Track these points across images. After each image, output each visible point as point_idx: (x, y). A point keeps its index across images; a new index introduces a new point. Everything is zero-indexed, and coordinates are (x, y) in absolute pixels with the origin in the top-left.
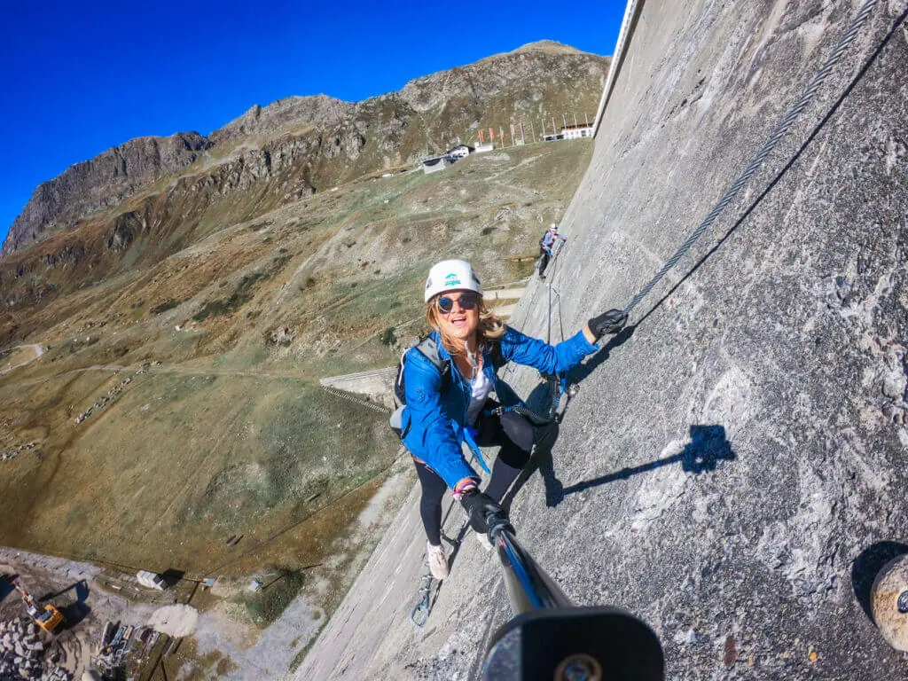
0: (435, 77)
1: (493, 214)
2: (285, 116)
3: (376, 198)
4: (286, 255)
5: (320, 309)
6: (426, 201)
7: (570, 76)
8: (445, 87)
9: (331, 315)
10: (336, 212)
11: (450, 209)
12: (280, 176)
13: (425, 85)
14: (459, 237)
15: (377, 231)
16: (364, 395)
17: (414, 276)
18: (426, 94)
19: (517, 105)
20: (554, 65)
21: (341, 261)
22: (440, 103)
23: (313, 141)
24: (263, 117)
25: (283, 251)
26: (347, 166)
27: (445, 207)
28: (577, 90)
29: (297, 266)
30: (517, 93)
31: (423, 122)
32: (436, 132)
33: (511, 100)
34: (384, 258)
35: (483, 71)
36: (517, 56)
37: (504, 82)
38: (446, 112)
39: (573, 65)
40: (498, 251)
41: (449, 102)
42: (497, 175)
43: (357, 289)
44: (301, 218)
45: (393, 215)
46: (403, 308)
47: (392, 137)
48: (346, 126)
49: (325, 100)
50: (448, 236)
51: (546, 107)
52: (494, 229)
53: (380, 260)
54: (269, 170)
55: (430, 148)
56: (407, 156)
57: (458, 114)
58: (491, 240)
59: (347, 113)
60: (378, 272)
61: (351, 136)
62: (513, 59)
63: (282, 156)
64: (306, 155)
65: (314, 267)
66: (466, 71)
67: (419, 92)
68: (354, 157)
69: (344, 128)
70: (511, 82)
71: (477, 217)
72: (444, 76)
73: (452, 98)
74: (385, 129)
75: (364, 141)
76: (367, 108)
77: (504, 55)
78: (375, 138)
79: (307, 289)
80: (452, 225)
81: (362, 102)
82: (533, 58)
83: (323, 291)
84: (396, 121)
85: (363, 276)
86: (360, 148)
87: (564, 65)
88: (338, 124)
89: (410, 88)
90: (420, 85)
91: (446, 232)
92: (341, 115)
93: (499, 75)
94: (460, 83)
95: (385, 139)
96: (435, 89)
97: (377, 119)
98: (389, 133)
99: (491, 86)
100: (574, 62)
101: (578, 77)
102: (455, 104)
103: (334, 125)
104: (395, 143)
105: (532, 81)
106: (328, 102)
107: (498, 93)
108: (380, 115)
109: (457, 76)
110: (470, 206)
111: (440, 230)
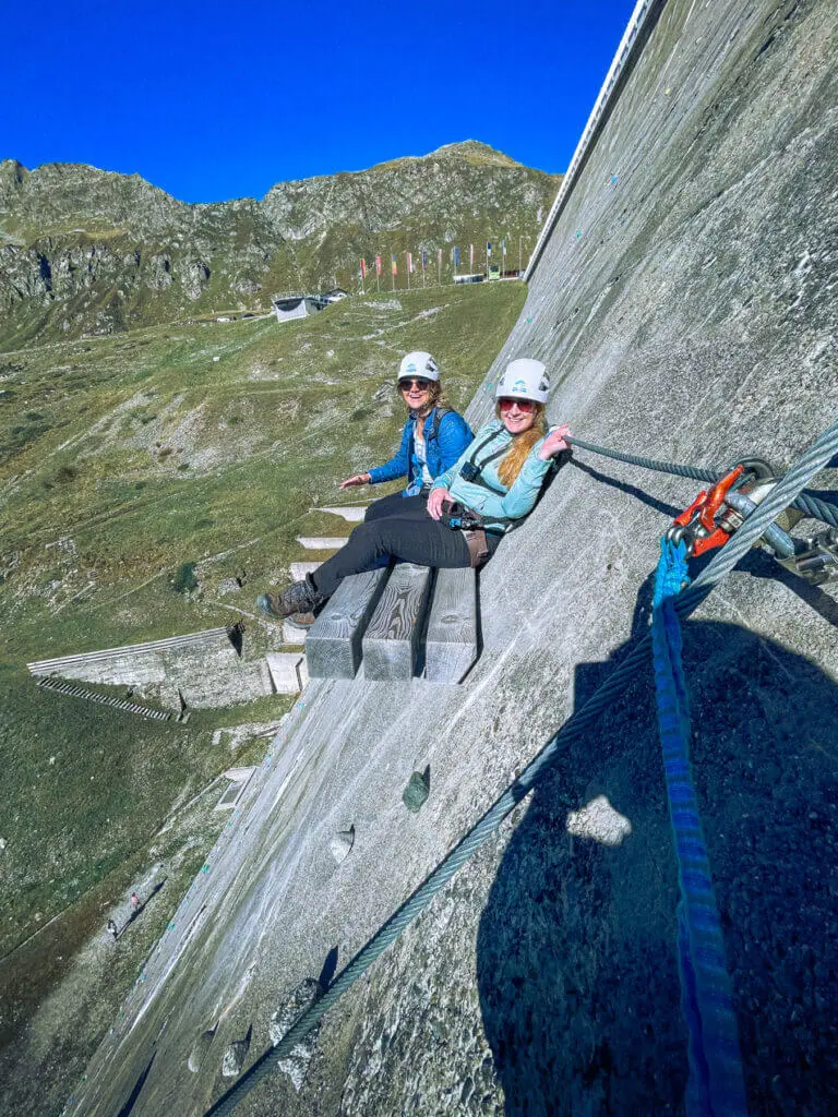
0: (313, 186)
1: (370, 392)
2: (74, 198)
3: (203, 352)
4: (38, 424)
5: (71, 523)
6: (274, 363)
7: (497, 205)
8: (326, 205)
9: (85, 537)
10: (136, 366)
11: (309, 379)
12: (70, 302)
13: (299, 196)
14: (317, 422)
15: (191, 402)
16: (124, 686)
17: (243, 477)
18: (299, 212)
19: (422, 248)
20: (479, 185)
21: (127, 445)
22: (317, 232)
23: (125, 255)
24: (29, 188)
25: (33, 417)
26: (183, 309)
27: (301, 376)
28: (504, 229)
29: (53, 444)
30: (424, 228)
31: (293, 259)
33: (415, 238)
34: (198, 445)
35: (381, 186)
36: (430, 163)
37: (407, 208)
38: (326, 247)
39: (504, 186)
40: (373, 446)
41: (331, 232)
42: (381, 332)
43: (145, 493)
44: (75, 368)
45: (223, 380)
46: (215, 529)
47: (250, 275)
48: (178, 241)
49: (145, 190)
50: (302, 418)
52: (371, 412)
53: (190, 447)
54: (49, 289)
57: (342, 253)
58: (365, 430)
59: (180, 218)
60: (184, 467)
61: (188, 258)
62: (424, 170)
63: (71, 269)
64: (114, 276)
65: (79, 449)
66: (357, 182)
67: (290, 207)
68: (193, 296)
69: (177, 245)
70: (416, 209)
71: (347, 393)
72: (326, 186)
73: (336, 225)
74: (240, 259)
75: (208, 273)
76: (213, 219)
77: (412, 159)
78: (225, 272)
79: (58, 486)
80: (309, 402)
81: (204, 207)
82: (451, 171)
83: (84, 494)
84: (256, 250)
85: (159, 472)
86: (202, 282)
87: (491, 186)
88: (166, 236)
89: (277, 196)
90: (292, 196)
91: (299, 413)
92: (171, 220)
93: (402, 196)
94: (347, 201)
95: (241, 275)
96: (313, 206)
97: (226, 240)
98: (247, 266)
99: (389, 212)
100: (506, 181)
101: (508, 208)
102: (339, 236)
103: (161, 236)
104: (254, 284)
105: (445, 211)
106: (150, 193)
107: (398, 226)
108: (231, 234)
109: (345, 188)
110: (338, 376)
111: (289, 408)
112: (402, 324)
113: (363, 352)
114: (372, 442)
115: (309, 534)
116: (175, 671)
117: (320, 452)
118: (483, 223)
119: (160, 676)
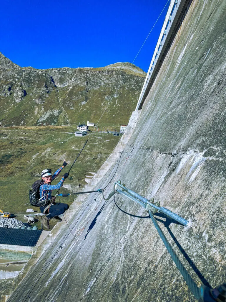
0: (70, 71)
6: (77, 146)
7: (134, 88)
8: (73, 78)
11: (85, 150)
13: (64, 73)
14: (87, 159)
18: (63, 78)
19: (106, 97)
20: (128, 80)
22: (69, 86)
26: (13, 105)
30: (107, 91)
31: (58, 93)
32: (64, 101)
33: (104, 94)
35: (94, 75)
36: (112, 71)
37: (102, 84)
38: (71, 92)
41: (74, 87)
42: (98, 143)
47: (41, 97)
48: (15, 81)
51: (119, 102)
52: (96, 158)
55: (60, 109)
56: (47, 110)
57: (77, 95)
58: (95, 161)
61: (18, 88)
62: (110, 73)
66: (85, 73)
67: (60, 76)
68: (18, 101)
69: (14, 82)
70: (106, 85)
71: (92, 154)
72: (74, 72)
73: (76, 85)
74: (38, 91)
75: (25, 94)
78: (31, 94)
82: (119, 74)
84: (45, 89)
86: (22, 97)
87: (133, 81)
88: (11, 79)
89: (56, 72)
90: (61, 73)
91: (84, 157)
92: (14, 74)
93: (101, 79)
94: (81, 78)
95: (37, 97)
96: (68, 78)
97: (34, 84)
98: (40, 94)
99: (96, 84)
100: (138, 81)
101: (138, 89)
102: (76, 89)
103: (9, 78)
104: (42, 101)
105: (116, 87)
106: (3, 59)
107: (98, 89)
108: (36, 82)
109: (81, 74)
110: (90, 151)
111: (82, 156)
112: (102, 142)
113: (94, 146)
114: (96, 163)
115: (87, 175)
116: (72, 188)
117: (87, 164)
118: (129, 93)
119: (71, 188)
